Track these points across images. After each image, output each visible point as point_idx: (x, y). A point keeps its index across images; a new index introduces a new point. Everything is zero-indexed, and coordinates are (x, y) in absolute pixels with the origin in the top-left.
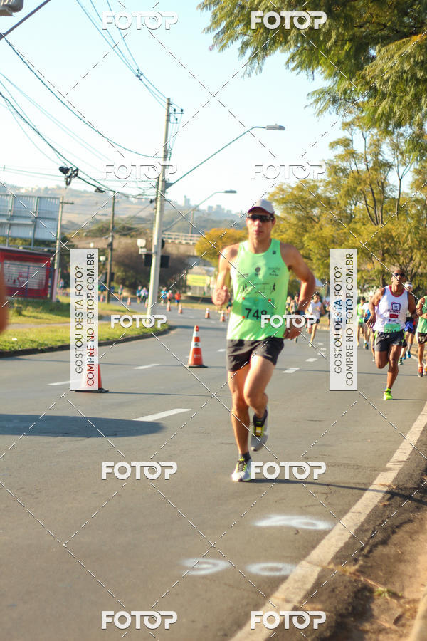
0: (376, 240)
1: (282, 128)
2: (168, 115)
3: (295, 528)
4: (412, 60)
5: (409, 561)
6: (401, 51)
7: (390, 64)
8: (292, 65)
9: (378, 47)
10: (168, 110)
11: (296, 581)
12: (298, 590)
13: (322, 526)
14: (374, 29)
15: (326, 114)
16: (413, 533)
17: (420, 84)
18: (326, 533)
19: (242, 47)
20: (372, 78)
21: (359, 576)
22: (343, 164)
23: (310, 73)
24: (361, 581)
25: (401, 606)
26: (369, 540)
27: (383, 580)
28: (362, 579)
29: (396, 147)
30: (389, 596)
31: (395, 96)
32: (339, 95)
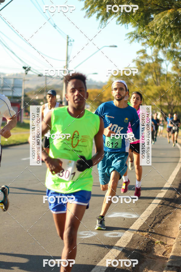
0: (158, 92)
1: (116, 46)
2: (68, 42)
3: (123, 218)
4: (168, 20)
5: (169, 230)
6: (164, 16)
7: (159, 22)
8: (119, 22)
9: (154, 15)
10: (68, 40)
11: (124, 239)
12: (124, 243)
13: (134, 216)
14: (152, 7)
15: (133, 42)
16: (171, 218)
17: (172, 30)
18: (136, 219)
19: (98, 16)
20: (152, 28)
21: (149, 237)
22: (142, 60)
23: (126, 26)
24: (149, 238)
25: (165, 248)
26: (153, 222)
27: (159, 237)
28: (150, 237)
29: (164, 53)
30: (161, 244)
31: (162, 35)
32: (139, 35)
